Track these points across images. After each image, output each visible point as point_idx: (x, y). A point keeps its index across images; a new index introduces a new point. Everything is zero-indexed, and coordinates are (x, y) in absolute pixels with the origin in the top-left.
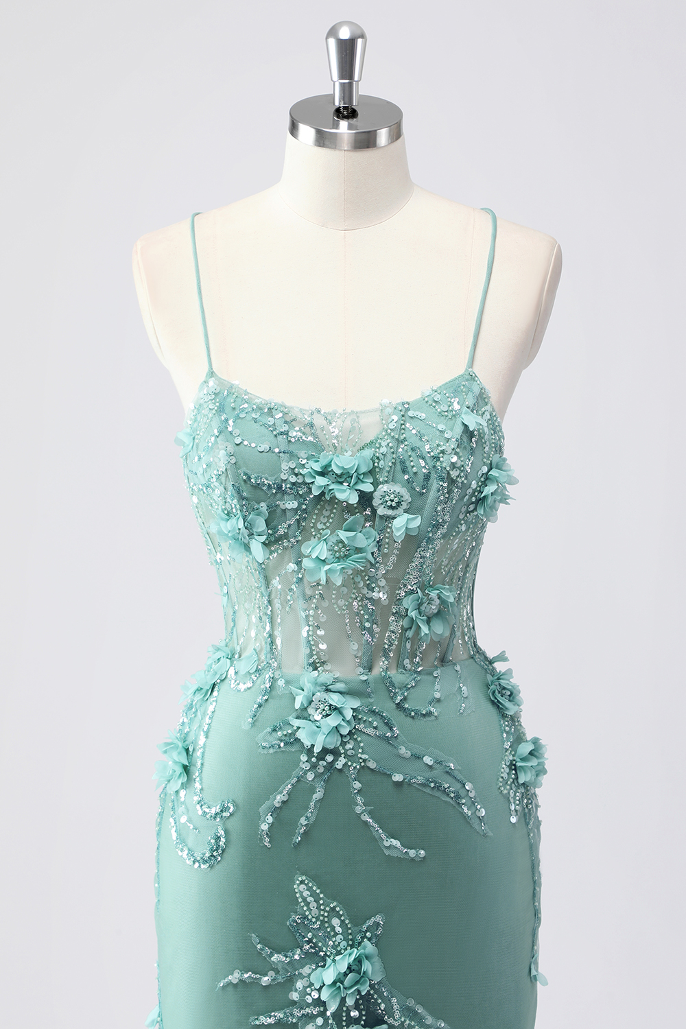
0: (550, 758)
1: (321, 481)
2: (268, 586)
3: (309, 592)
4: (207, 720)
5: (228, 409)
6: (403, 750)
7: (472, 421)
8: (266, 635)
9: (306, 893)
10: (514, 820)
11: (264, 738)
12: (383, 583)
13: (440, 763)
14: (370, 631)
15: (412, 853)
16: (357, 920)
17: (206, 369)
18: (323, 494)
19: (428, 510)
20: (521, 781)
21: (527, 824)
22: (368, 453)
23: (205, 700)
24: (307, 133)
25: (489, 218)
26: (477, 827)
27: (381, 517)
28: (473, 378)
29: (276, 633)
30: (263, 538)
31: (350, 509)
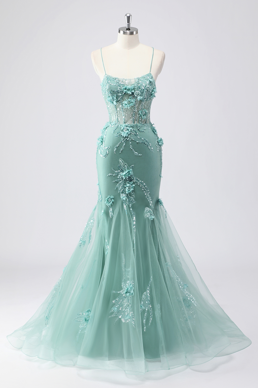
0: (164, 142)
1: (125, 90)
2: (116, 110)
3: (124, 110)
4: (106, 133)
5: (109, 79)
6: (138, 137)
7: (151, 80)
8: (117, 118)
9: (121, 161)
10: (158, 150)
11: (116, 135)
12: (136, 108)
13: (145, 140)
14: (134, 116)
15: (139, 155)
16: (129, 166)
17: (105, 74)
18: (125, 93)
19: (143, 96)
20: (159, 144)
21: (160, 152)
22: (133, 86)
23: (105, 130)
24: (122, 32)
25: (153, 48)
26: (151, 151)
27: (135, 97)
28: (151, 74)
29: (119, 118)
30: (116, 100)
31: (130, 95)
